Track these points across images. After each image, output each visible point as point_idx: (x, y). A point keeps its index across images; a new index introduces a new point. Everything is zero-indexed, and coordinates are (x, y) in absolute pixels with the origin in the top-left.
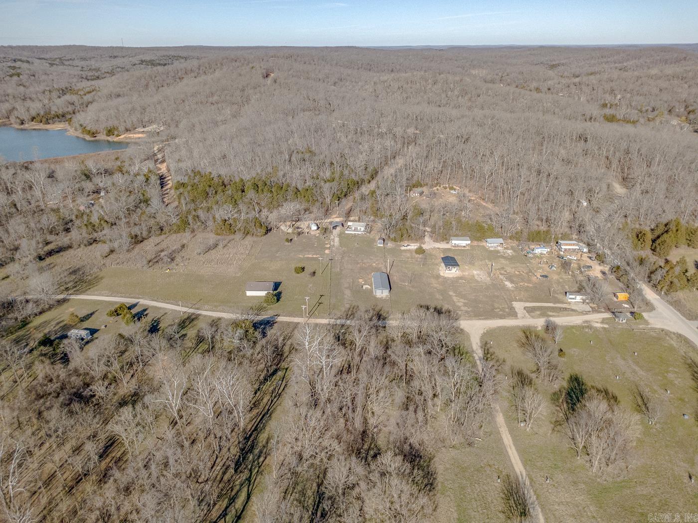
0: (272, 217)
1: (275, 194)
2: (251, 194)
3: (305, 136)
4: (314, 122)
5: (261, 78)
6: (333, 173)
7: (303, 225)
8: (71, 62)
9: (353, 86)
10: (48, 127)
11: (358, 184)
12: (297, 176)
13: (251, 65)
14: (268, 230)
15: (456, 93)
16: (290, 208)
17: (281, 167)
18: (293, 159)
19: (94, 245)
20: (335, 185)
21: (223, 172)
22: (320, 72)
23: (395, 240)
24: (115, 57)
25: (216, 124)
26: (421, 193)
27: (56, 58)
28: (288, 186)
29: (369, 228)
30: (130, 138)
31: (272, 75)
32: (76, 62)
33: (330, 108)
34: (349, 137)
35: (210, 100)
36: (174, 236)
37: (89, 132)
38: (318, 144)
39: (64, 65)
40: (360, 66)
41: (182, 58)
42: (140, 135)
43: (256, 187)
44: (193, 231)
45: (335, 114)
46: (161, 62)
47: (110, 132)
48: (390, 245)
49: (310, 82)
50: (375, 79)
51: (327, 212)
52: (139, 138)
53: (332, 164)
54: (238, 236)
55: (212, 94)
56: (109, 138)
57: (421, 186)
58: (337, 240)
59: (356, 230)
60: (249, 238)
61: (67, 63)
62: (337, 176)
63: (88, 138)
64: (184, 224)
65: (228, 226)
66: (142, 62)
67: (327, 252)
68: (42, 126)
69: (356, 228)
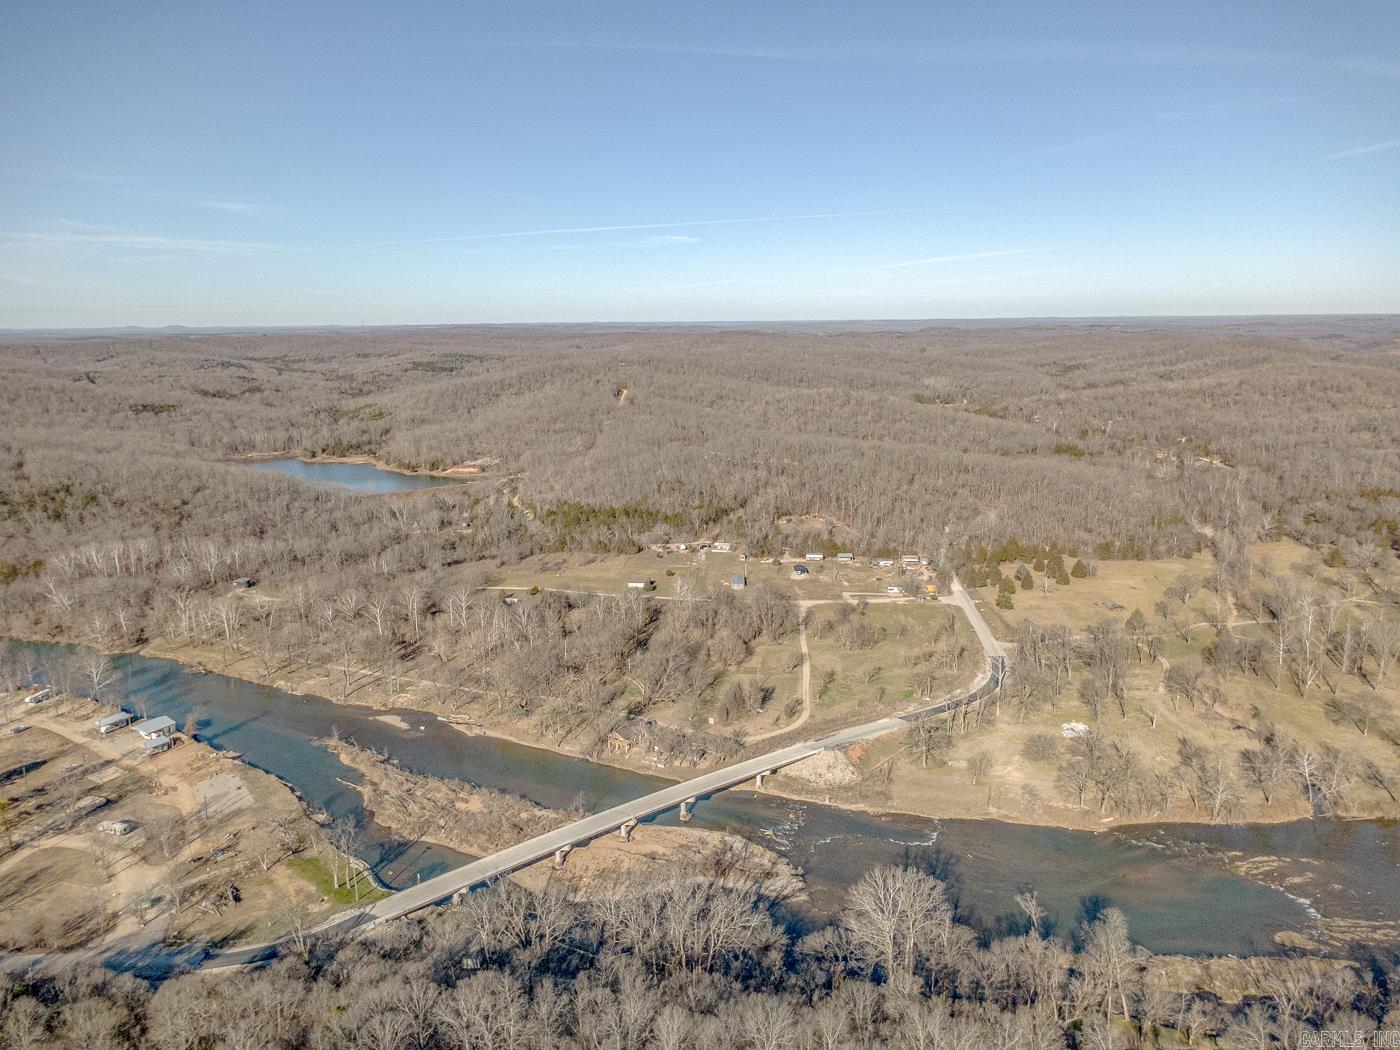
0: (643, 539)
1: (645, 518)
2: (623, 519)
3: (673, 467)
4: (684, 453)
5: (612, 396)
6: (702, 502)
7: (673, 546)
8: (300, 364)
9: (737, 407)
10: (344, 460)
11: (726, 512)
12: (667, 503)
13: (594, 378)
14: (640, 550)
15: (869, 418)
16: (660, 529)
17: (651, 495)
18: (663, 488)
19: (482, 561)
20: (703, 511)
21: (591, 501)
22: (691, 386)
23: (756, 556)
24: (366, 356)
25: (569, 456)
26: (789, 521)
27: (277, 359)
28: (658, 512)
29: (734, 548)
30: (459, 472)
31: (625, 392)
32: (309, 366)
33: (702, 437)
34: (721, 468)
35: (553, 427)
36: (553, 555)
37: (408, 467)
38: (687, 475)
39: (293, 370)
40: (752, 374)
41: (476, 358)
42: (472, 470)
43: (627, 514)
44: (570, 550)
45: (707, 445)
46: (445, 366)
47: (434, 466)
48: (751, 559)
49: (678, 402)
50: (768, 398)
51: (697, 536)
52: (471, 473)
53: (701, 493)
54: (613, 554)
55: (555, 420)
56: (434, 473)
57: (790, 514)
58: (704, 556)
59: (722, 548)
60: (623, 557)
61: (296, 366)
62: (706, 504)
63: (407, 472)
64: (562, 545)
65: (603, 547)
66: (416, 365)
67: (694, 564)
68: (335, 459)
69: (722, 547)
